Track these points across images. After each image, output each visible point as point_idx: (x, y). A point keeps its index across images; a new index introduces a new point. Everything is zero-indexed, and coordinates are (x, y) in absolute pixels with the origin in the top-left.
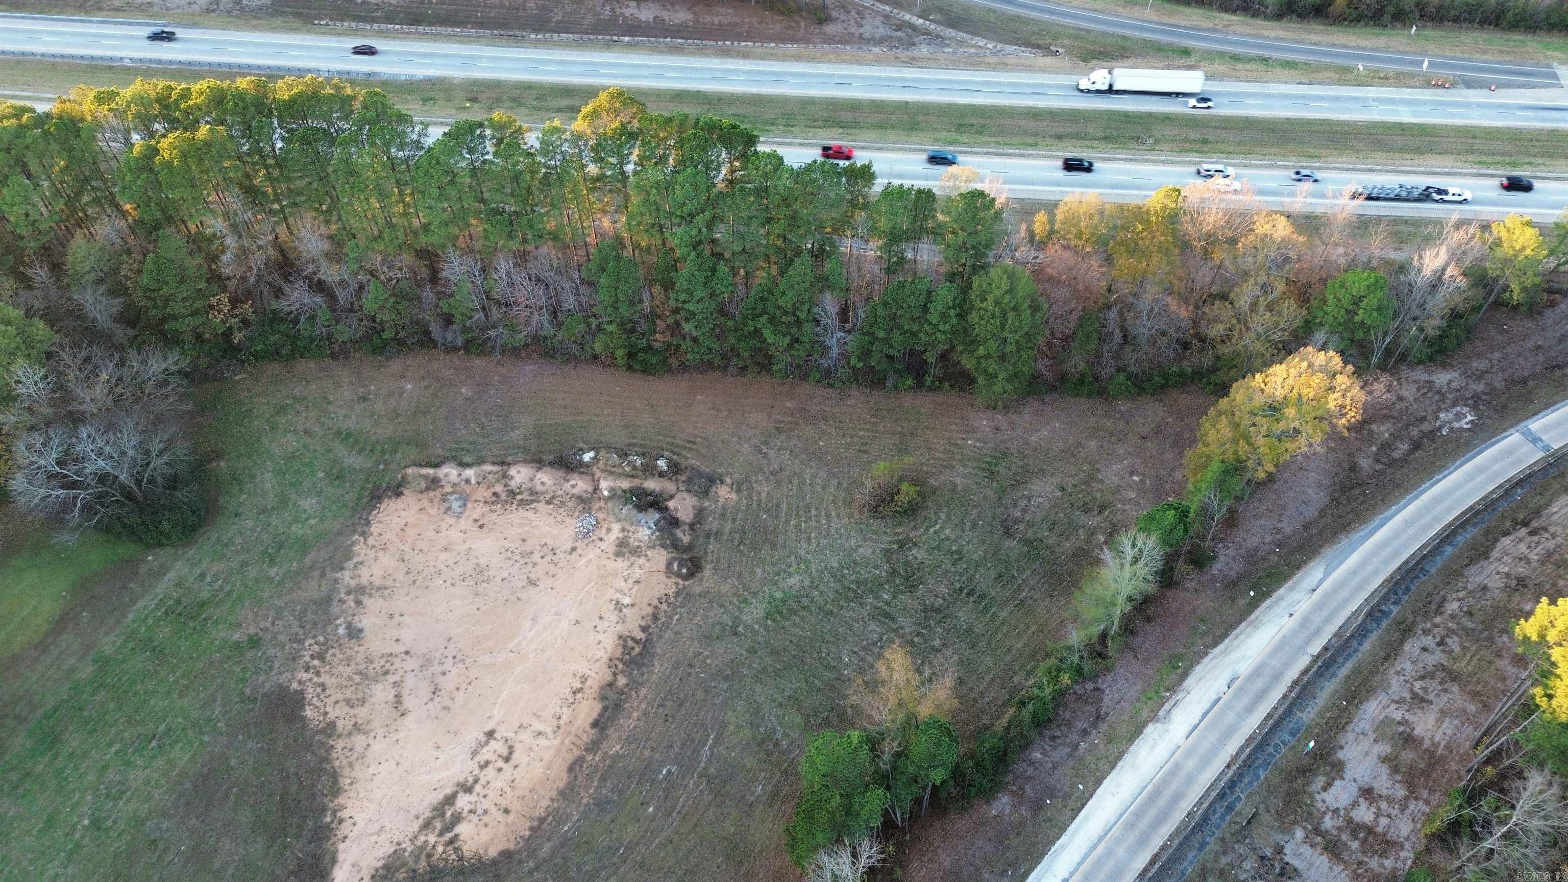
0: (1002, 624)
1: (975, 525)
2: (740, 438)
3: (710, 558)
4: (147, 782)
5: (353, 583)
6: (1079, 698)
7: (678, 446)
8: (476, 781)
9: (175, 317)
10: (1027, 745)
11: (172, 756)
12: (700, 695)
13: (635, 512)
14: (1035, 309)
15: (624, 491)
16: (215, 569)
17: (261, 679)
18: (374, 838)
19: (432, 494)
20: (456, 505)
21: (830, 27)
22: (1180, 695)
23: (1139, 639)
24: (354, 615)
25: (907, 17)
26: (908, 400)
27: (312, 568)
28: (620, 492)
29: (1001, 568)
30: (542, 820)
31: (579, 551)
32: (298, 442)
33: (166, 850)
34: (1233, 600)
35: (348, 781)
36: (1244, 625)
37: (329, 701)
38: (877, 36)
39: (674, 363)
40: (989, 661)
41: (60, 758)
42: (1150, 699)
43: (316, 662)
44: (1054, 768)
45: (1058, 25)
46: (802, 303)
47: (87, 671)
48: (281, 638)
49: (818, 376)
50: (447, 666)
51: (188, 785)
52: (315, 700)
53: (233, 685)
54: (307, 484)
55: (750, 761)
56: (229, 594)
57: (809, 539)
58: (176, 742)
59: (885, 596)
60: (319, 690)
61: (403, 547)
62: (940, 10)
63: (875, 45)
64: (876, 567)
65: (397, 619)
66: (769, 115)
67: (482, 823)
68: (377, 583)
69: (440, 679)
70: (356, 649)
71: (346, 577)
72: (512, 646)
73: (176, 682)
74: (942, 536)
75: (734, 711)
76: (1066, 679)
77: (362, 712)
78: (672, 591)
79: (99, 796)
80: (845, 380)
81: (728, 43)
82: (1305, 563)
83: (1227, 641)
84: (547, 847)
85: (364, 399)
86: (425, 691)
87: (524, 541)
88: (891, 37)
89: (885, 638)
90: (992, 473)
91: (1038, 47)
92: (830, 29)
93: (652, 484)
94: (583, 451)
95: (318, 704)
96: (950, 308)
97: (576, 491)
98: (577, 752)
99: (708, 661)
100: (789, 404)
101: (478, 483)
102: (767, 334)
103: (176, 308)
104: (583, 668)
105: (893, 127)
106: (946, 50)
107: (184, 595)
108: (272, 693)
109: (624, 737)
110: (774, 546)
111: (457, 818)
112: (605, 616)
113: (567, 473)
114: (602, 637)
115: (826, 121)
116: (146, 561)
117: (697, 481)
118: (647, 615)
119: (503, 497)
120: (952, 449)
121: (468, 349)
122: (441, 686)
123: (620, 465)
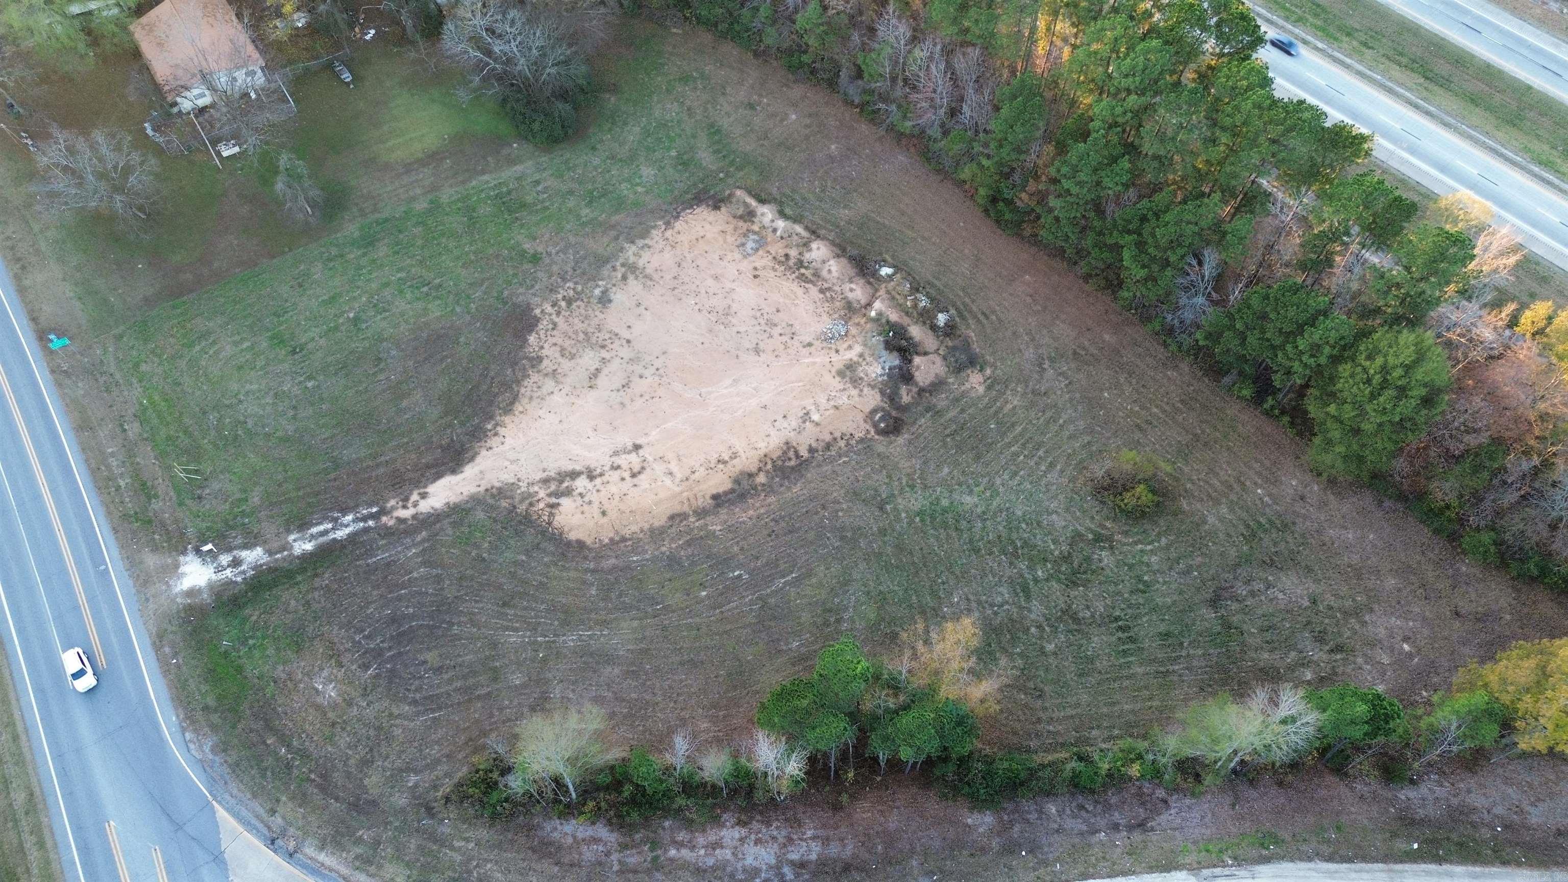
0: (1128, 677)
1: (1187, 572)
2: (1033, 340)
3: (913, 429)
4: (402, 314)
5: (632, 259)
6: (1140, 794)
7: (970, 312)
8: (601, 475)
10: (1049, 793)
11: (430, 306)
12: (811, 535)
13: (882, 346)
14: (1427, 403)
15: (888, 322)
16: (549, 183)
17: (521, 290)
18: (507, 463)
19: (741, 223)
20: (750, 245)
22: (1242, 873)
23: (1253, 793)
24: (614, 285)
26: (1233, 409)
27: (613, 227)
28: (884, 321)
29: (1176, 629)
30: (624, 539)
31: (812, 349)
32: (677, 114)
33: (382, 370)
34: (1394, 835)
35: (521, 409)
36: (1381, 865)
37: (551, 340)
39: (1028, 231)
40: (1085, 698)
41: (366, 258)
42: (1207, 851)
43: (563, 304)
44: (1057, 831)
47: (421, 205)
48: (555, 268)
49: (1158, 328)
50: (647, 373)
51: (425, 335)
52: (542, 333)
53: (500, 282)
54: (658, 155)
55: (805, 617)
56: (547, 208)
57: (1015, 474)
58: (438, 298)
59: (1040, 573)
60: (551, 326)
61: (687, 255)
64: (1055, 542)
65: (641, 309)
67: (581, 509)
68: (648, 271)
69: (635, 379)
70: (597, 313)
71: (631, 250)
72: (703, 390)
73: (467, 254)
74: (1145, 559)
75: (827, 569)
76: (1135, 770)
77: (566, 364)
78: (859, 435)
79: (370, 302)
80: (1185, 348)
82: (1519, 864)
83: (1345, 866)
84: (613, 561)
85: (751, 106)
86: (618, 382)
87: (778, 311)
89: (1006, 607)
90: (1254, 535)
93: (916, 332)
94: (885, 263)
95: (542, 336)
96: (1327, 344)
97: (851, 296)
98: (686, 508)
99: (840, 514)
100: (1107, 337)
101: (782, 238)
104: (740, 446)
105: (1488, 109)
107: (516, 189)
108: (520, 306)
109: (729, 523)
110: (978, 457)
111: (568, 492)
112: (790, 418)
113: (857, 275)
114: (773, 433)
115: (1414, 61)
116: (511, 146)
117: (957, 354)
118: (823, 441)
119: (791, 263)
120: (1235, 486)
121: (862, 110)
122: (632, 385)
123: (906, 296)
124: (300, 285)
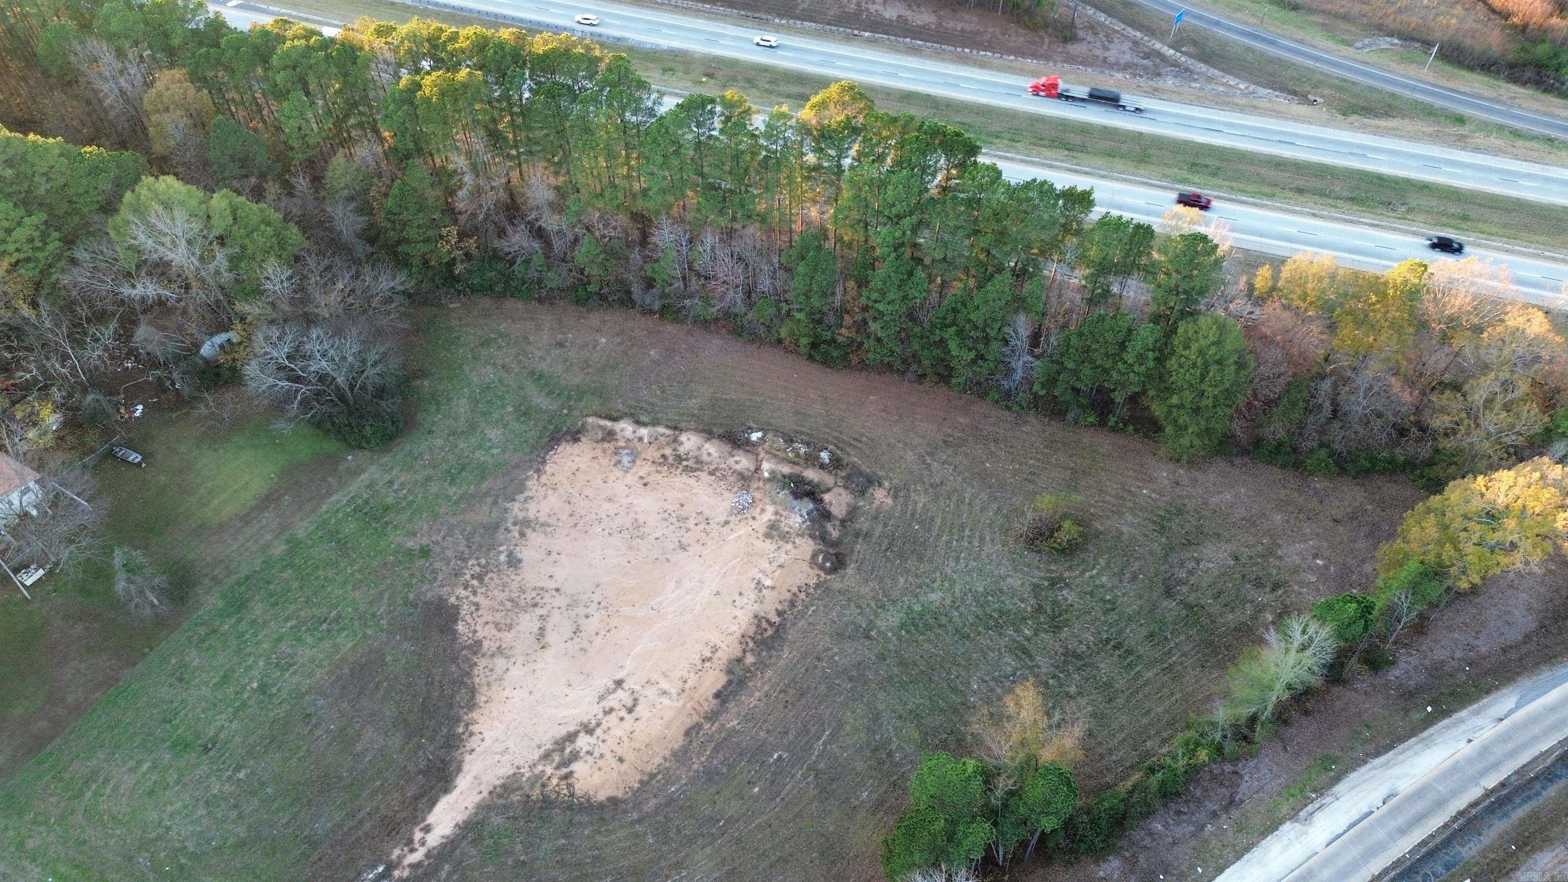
0: (1145, 685)
1: (1134, 578)
2: (906, 444)
3: (855, 557)
4: (312, 660)
5: (521, 515)
6: (1214, 777)
7: (844, 442)
8: (598, 725)
9: (407, 241)
10: (1148, 814)
11: (338, 641)
12: (823, 688)
13: (791, 498)
14: (1241, 365)
15: (784, 476)
16: (403, 478)
17: (425, 588)
18: (497, 757)
19: (606, 445)
20: (626, 460)
21: (1075, 46)
22: (1328, 800)
23: (1292, 731)
24: (516, 545)
25: (1158, 46)
26: (1087, 437)
27: (486, 494)
28: (779, 476)
29: (1154, 627)
30: (652, 776)
31: (731, 525)
32: (495, 374)
33: (316, 726)
34: (1406, 711)
35: (484, 699)
36: (1414, 739)
37: (480, 621)
38: (1122, 61)
39: (855, 360)
40: (1124, 719)
41: (244, 623)
42: (1292, 796)
43: (475, 582)
44: (1174, 843)
45: (1321, 73)
46: (994, 320)
47: (279, 549)
48: (449, 553)
49: (997, 397)
50: (591, 611)
51: (346, 670)
52: (468, 617)
53: (400, 588)
54: (496, 416)
55: (860, 766)
56: (412, 502)
57: (958, 559)
58: (343, 629)
59: (1027, 632)
60: (473, 608)
61: (572, 491)
62: (1194, 43)
63: (1118, 70)
64: (1022, 600)
65: (554, 556)
66: (994, 128)
67: (597, 766)
68: (542, 519)
69: (582, 621)
70: (513, 577)
71: (516, 508)
72: (653, 603)
73: (352, 575)
74: (1098, 582)
75: (854, 712)
76: (1203, 755)
77: (507, 637)
78: (812, 582)
79: (270, 664)
80: (1024, 404)
81: (967, 50)
82: (1497, 688)
83: (1391, 753)
84: (653, 802)
85: (560, 345)
86: (567, 632)
87: (682, 505)
88: (1136, 65)
89: (1019, 673)
90: (1163, 527)
91: (1295, 93)
92: (1075, 49)
93: (811, 474)
94: (752, 430)
95: (470, 621)
96: (1149, 350)
97: (738, 467)
98: (696, 718)
99: (837, 658)
100: (961, 420)
101: (650, 443)
102: (953, 346)
103: (411, 233)
104: (715, 637)
105: (1122, 157)
106: (1193, 85)
107: (372, 496)
108: (432, 603)
109: (743, 714)
110: (921, 559)
111: (575, 756)
112: (745, 593)
113: (734, 448)
114: (738, 612)
115: (1053, 141)
116: (346, 460)
117: (855, 479)
118: (785, 600)
119: (671, 460)
120: (1125, 495)
121: (663, 314)
122: (581, 628)
123: (785, 450)
124: (181, 680)
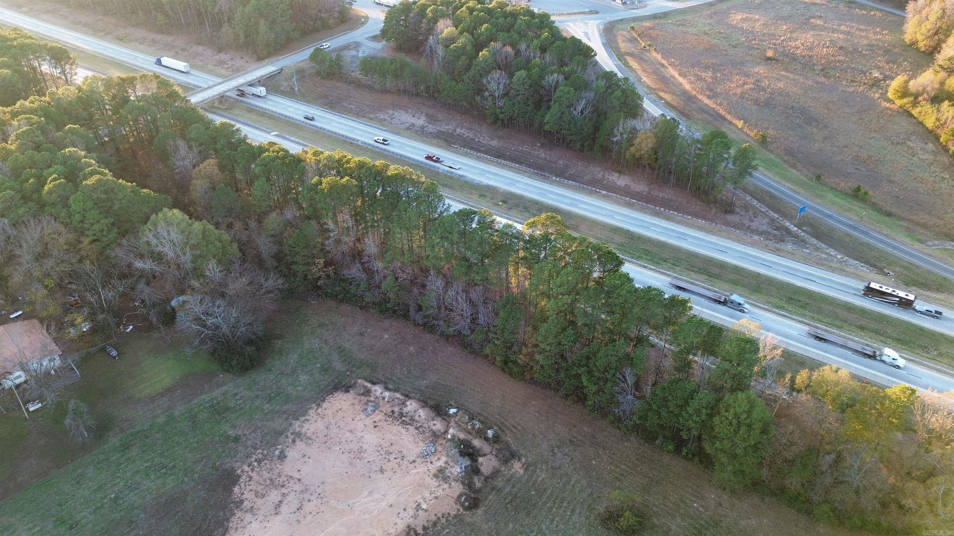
2: (545, 437)
3: (486, 503)
4: (148, 489)
5: (298, 429)
7: (506, 426)
9: (296, 263)
13: (458, 455)
15: (459, 439)
16: (243, 394)
17: (228, 460)
19: (363, 398)
20: (370, 409)
21: (731, 216)
24: (288, 447)
25: (787, 224)
26: (666, 459)
27: (285, 412)
28: (456, 439)
31: (416, 464)
32: (319, 344)
33: (133, 529)
37: (249, 488)
38: (760, 230)
39: (528, 376)
41: (124, 458)
43: (256, 464)
45: (896, 257)
47: (162, 420)
48: (249, 443)
49: (612, 419)
50: (313, 498)
51: (163, 500)
52: (242, 484)
53: (214, 457)
54: (309, 368)
56: (243, 408)
57: (553, 520)
58: (173, 474)
60: (248, 479)
61: (332, 421)
62: (812, 226)
63: (756, 234)
65: (306, 459)
66: (666, 256)
68: (308, 435)
69: (306, 503)
70: (278, 466)
71: (297, 424)
72: (350, 502)
73: (192, 443)
77: (259, 502)
78: (453, 513)
79: (126, 486)
80: (629, 428)
81: (662, 209)
85: (362, 334)
86: (295, 506)
87: (392, 445)
88: (769, 233)
91: (875, 266)
92: (730, 218)
93: (477, 443)
94: (451, 406)
95: (243, 486)
96: (703, 407)
97: (434, 428)
100: (586, 429)
101: (388, 402)
103: (298, 259)
106: (805, 250)
107: (223, 400)
108: (227, 470)
110: (529, 514)
112: (408, 510)
113: (436, 415)
114: (399, 521)
115: (700, 269)
116: (219, 376)
117: (503, 452)
118: (431, 521)
119: (396, 415)
120: (681, 504)
121: (424, 327)
122: (303, 507)
123: (467, 423)
124: (78, 483)
